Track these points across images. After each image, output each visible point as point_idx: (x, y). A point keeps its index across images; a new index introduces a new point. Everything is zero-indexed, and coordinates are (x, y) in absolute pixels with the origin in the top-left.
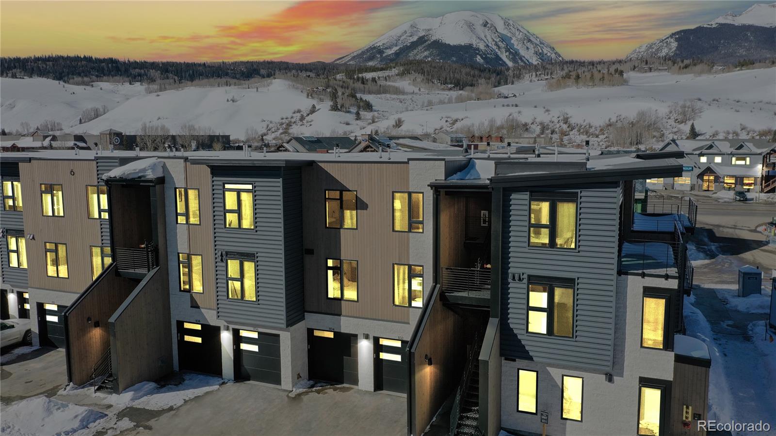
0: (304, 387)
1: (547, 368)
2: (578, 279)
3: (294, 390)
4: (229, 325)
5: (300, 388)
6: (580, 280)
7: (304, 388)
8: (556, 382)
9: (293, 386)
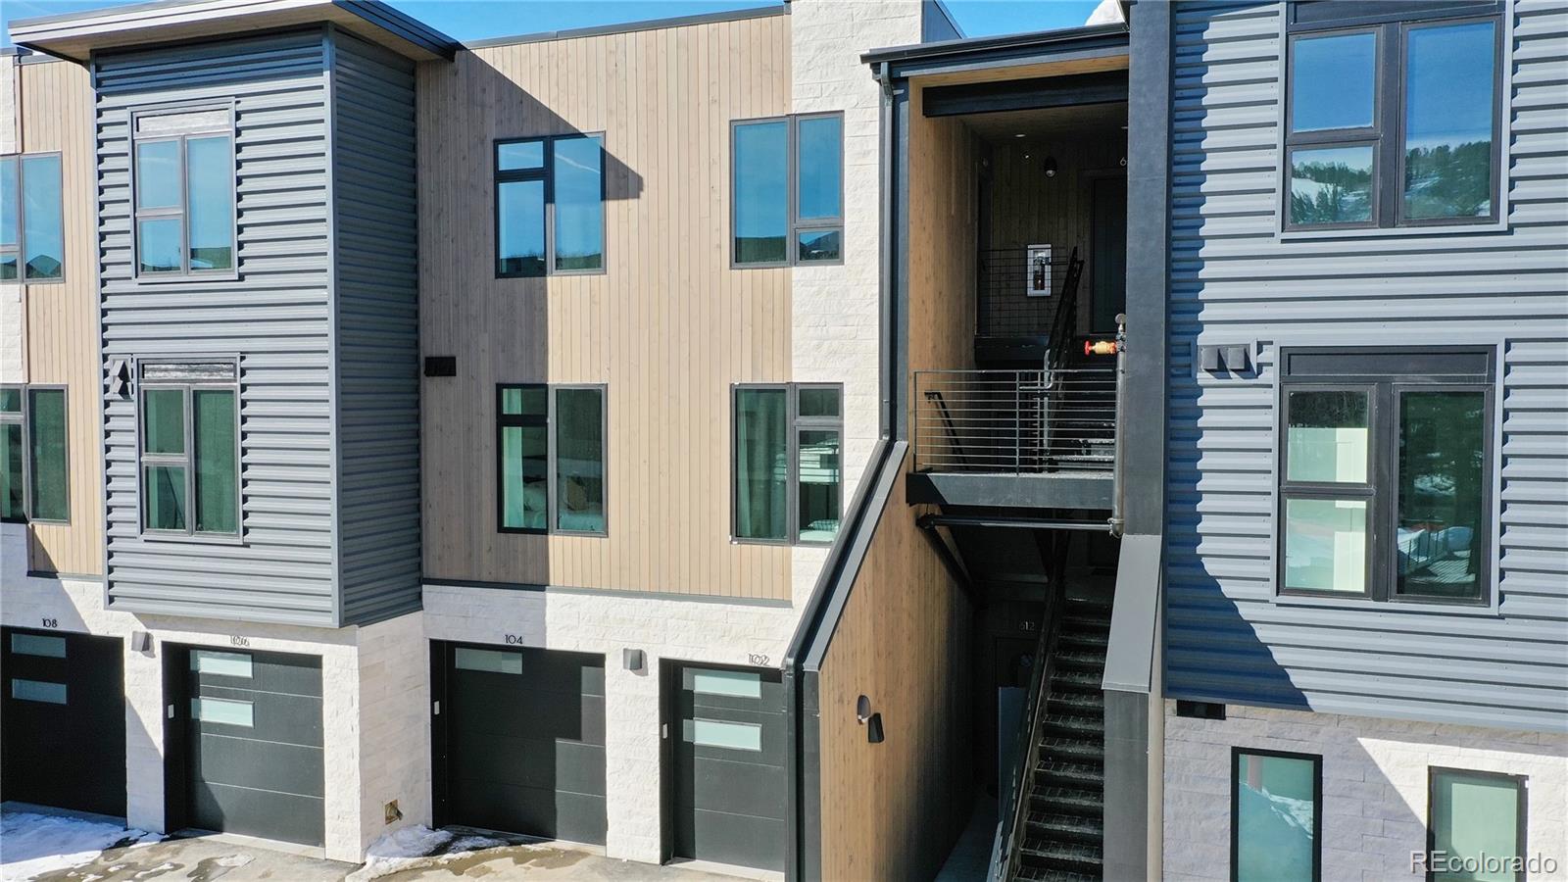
0: (407, 852)
1: (1364, 741)
2: (1507, 349)
3: (370, 859)
4: (149, 631)
5: (394, 855)
6: (1518, 352)
7: (409, 856)
8: (1401, 799)
9: (366, 849)
